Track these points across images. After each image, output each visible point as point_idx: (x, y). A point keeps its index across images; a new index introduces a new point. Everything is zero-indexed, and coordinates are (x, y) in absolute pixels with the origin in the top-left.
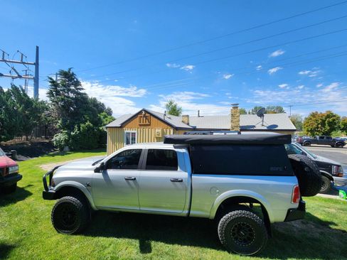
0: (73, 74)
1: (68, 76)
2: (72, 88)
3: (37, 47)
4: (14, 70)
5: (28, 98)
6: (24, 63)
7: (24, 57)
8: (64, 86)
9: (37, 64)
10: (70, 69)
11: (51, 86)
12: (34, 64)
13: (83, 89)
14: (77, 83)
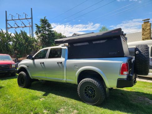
0: (46, 20)
1: (44, 22)
2: (47, 28)
3: (31, 9)
4: (23, 23)
5: (27, 36)
6: (27, 19)
7: (26, 15)
8: (43, 28)
9: (32, 18)
10: (45, 18)
11: (37, 28)
12: (31, 18)
13: (52, 28)
14: (49, 25)
